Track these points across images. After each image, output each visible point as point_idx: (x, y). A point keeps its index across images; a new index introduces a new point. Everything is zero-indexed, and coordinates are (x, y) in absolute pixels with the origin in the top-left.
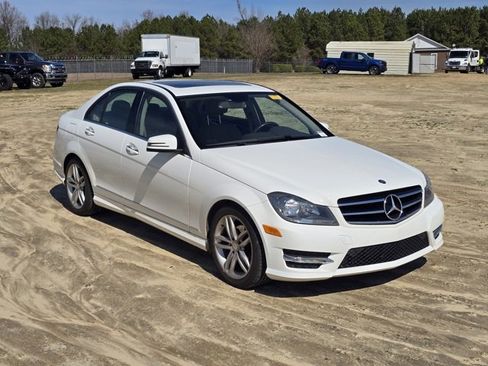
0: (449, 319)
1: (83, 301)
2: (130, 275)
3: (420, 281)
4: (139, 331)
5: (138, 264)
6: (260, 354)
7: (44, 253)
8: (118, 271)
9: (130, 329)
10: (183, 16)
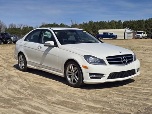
0: (144, 94)
1: (24, 91)
2: (39, 85)
3: (133, 85)
4: (42, 98)
5: (42, 82)
6: (82, 103)
7: (11, 80)
8: (35, 84)
9: (40, 98)
10: (54, 24)
